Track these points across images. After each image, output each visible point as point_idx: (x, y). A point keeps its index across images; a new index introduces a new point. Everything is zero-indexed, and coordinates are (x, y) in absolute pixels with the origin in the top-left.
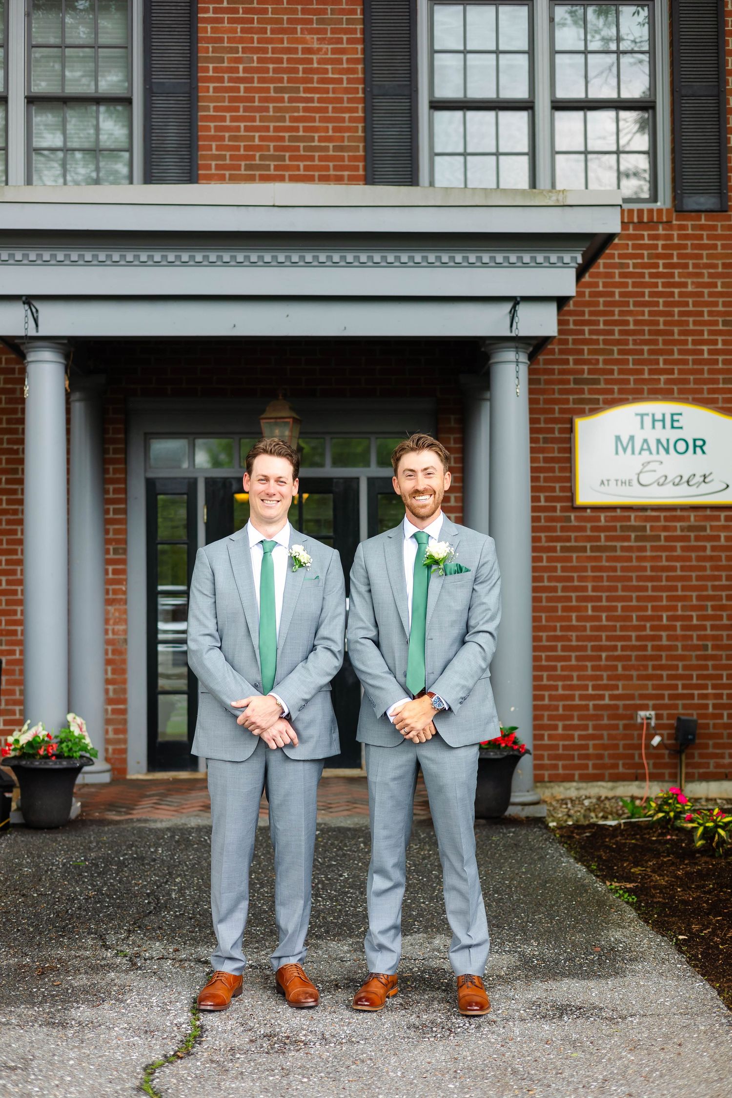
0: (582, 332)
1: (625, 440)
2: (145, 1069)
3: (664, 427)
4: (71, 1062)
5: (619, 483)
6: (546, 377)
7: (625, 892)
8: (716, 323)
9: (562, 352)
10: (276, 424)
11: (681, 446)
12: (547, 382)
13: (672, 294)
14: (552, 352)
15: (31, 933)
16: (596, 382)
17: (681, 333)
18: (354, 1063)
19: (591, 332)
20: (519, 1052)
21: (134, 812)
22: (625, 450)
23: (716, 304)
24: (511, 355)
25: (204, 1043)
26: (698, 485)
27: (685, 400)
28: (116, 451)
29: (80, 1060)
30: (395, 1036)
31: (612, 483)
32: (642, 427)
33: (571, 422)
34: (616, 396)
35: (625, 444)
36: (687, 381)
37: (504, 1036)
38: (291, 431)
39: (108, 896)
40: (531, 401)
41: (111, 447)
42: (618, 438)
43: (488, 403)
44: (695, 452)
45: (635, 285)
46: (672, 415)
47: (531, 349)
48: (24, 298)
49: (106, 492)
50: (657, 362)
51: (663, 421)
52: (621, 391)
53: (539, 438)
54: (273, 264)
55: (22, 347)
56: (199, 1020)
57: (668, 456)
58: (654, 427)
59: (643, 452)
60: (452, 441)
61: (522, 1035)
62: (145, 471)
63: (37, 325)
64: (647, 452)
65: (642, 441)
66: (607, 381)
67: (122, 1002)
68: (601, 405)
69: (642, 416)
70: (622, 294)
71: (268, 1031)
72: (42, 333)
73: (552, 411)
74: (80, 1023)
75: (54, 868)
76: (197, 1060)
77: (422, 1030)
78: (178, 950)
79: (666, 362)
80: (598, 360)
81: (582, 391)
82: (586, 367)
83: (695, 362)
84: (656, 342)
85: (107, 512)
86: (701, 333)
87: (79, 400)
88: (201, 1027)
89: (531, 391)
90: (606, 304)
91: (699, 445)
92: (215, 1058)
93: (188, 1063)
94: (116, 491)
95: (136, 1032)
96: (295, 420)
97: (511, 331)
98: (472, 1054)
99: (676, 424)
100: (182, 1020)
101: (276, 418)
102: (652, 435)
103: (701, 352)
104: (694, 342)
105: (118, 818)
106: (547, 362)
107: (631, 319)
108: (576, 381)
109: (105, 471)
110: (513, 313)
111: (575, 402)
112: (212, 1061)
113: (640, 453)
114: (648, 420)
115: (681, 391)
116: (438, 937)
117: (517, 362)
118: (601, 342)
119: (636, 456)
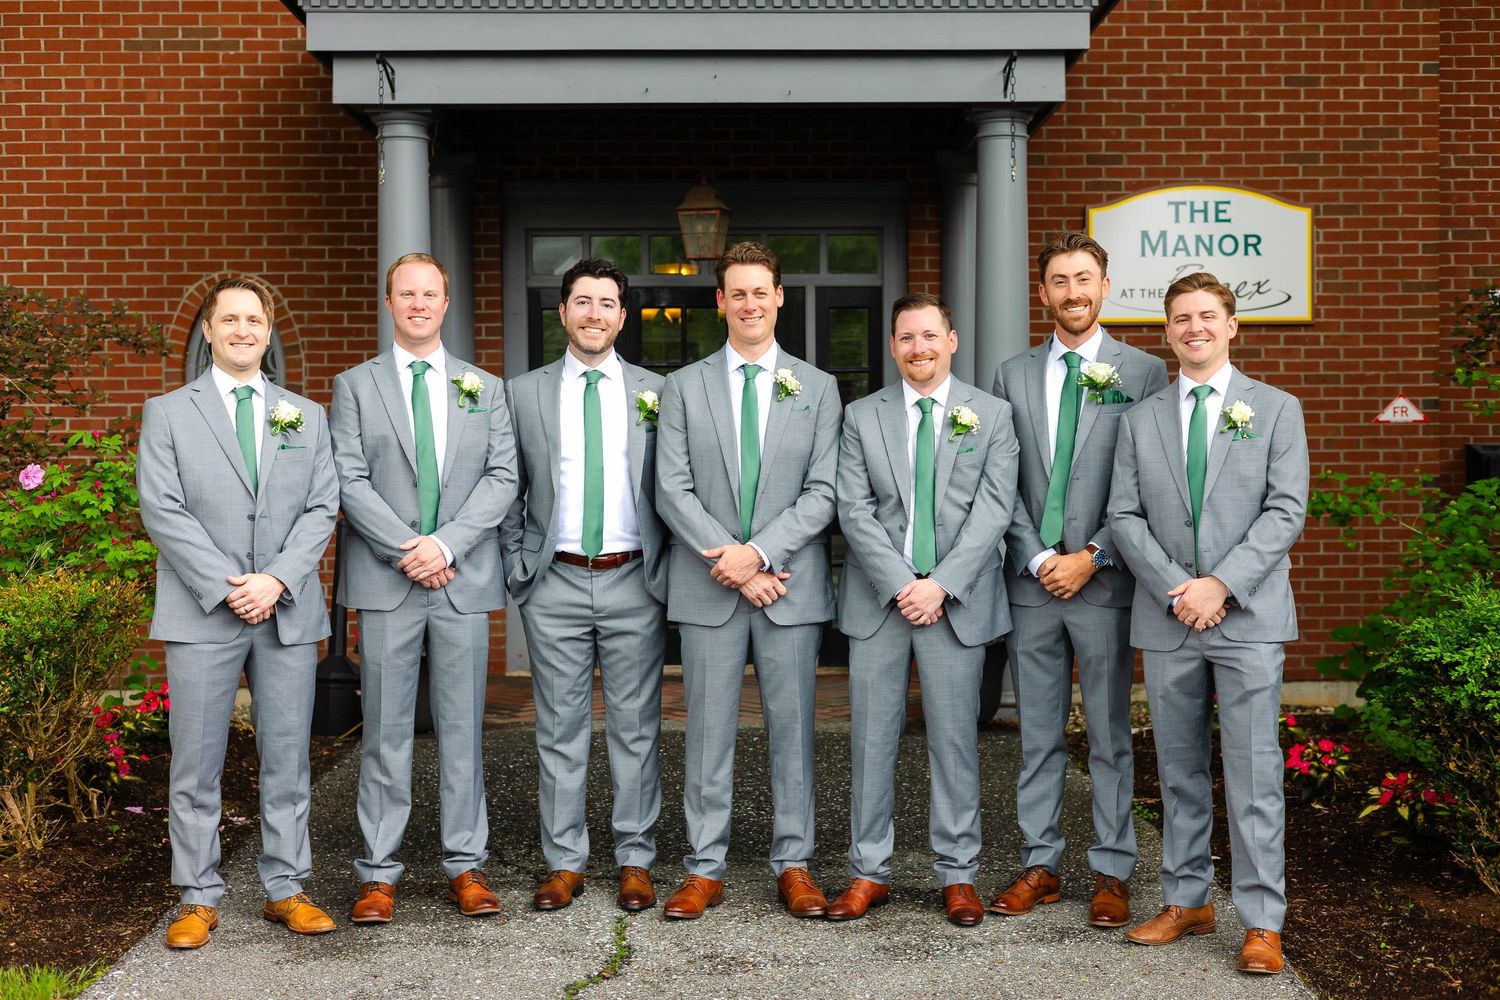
0: (1099, 94)
1: (1154, 238)
2: (566, 989)
3: (1206, 220)
4: (478, 982)
5: (1146, 293)
6: (1051, 154)
7: (1144, 808)
8: (1277, 81)
9: (1071, 120)
10: (699, 217)
11: (1228, 245)
12: (1053, 161)
13: (1219, 43)
14: (1060, 121)
15: (411, 847)
16: (1117, 160)
17: (1230, 95)
18: (813, 985)
19: (1111, 94)
20: (1010, 976)
21: (520, 714)
22: (1154, 250)
23: (1277, 56)
24: (1004, 127)
25: (633, 964)
26: (1250, 295)
27: (1235, 185)
28: (488, 253)
29: (488, 980)
30: (861, 958)
31: (1137, 293)
32: (1177, 220)
33: (1084, 214)
34: (1143, 178)
35: (1154, 244)
36: (1237, 159)
37: (991, 959)
38: (718, 226)
39: (500, 808)
40: (1031, 186)
41: (483, 247)
42: (1145, 235)
43: (975, 189)
44: (1246, 253)
45: (1169, 31)
46: (1217, 203)
47: (1031, 119)
48: (378, 56)
49: (477, 306)
50: (1198, 134)
51: (1205, 211)
52: (1149, 173)
53: (1041, 234)
54: (696, 9)
55: (373, 119)
56: (625, 939)
57: (1211, 258)
58: (1192, 220)
59: (1178, 253)
60: (927, 240)
61: (1014, 958)
62: (527, 279)
63: (393, 90)
64: (1184, 253)
65: (1176, 238)
66: (1132, 160)
67: (531, 920)
68: (1123, 191)
69: (1177, 204)
70: (1151, 44)
71: (709, 952)
72: (399, 100)
73: (1058, 199)
74: (483, 942)
75: (429, 777)
76: (627, 981)
77: (893, 952)
78: (592, 867)
79: (1209, 133)
80: (1119, 131)
81: (1098, 173)
82: (1103, 141)
83: (1248, 133)
84: (1196, 107)
85: (478, 332)
86: (1257, 94)
87: (442, 187)
88: (629, 947)
89: (1031, 173)
90: (1131, 56)
91: (1252, 244)
92: (648, 979)
93: (615, 983)
94: (489, 305)
95: (552, 951)
96: (722, 212)
97: (1005, 96)
98: (954, 976)
99: (1222, 216)
100: (604, 940)
101: (698, 210)
102: (1191, 230)
103: (1257, 120)
104: (1248, 107)
105: (500, 721)
106: (1051, 134)
107: (1164, 76)
108: (1090, 160)
109: (475, 279)
110: (1008, 73)
111: (1089, 186)
112: (645, 982)
113: (1174, 255)
114: (1185, 211)
115: (1229, 172)
116: (911, 854)
117: (1013, 135)
118: (1124, 107)
119: (1169, 258)
